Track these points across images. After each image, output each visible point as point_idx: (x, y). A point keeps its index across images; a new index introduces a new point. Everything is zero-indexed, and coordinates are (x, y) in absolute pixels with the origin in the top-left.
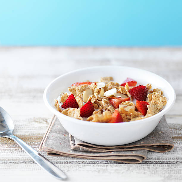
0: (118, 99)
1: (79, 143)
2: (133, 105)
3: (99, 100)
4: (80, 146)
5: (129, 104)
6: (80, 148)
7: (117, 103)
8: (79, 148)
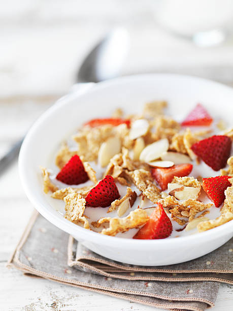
0: (167, 171)
1: (82, 258)
2: (196, 184)
3: (129, 171)
4: (83, 264)
5: (187, 184)
6: (84, 267)
7: (165, 179)
8: (82, 267)
